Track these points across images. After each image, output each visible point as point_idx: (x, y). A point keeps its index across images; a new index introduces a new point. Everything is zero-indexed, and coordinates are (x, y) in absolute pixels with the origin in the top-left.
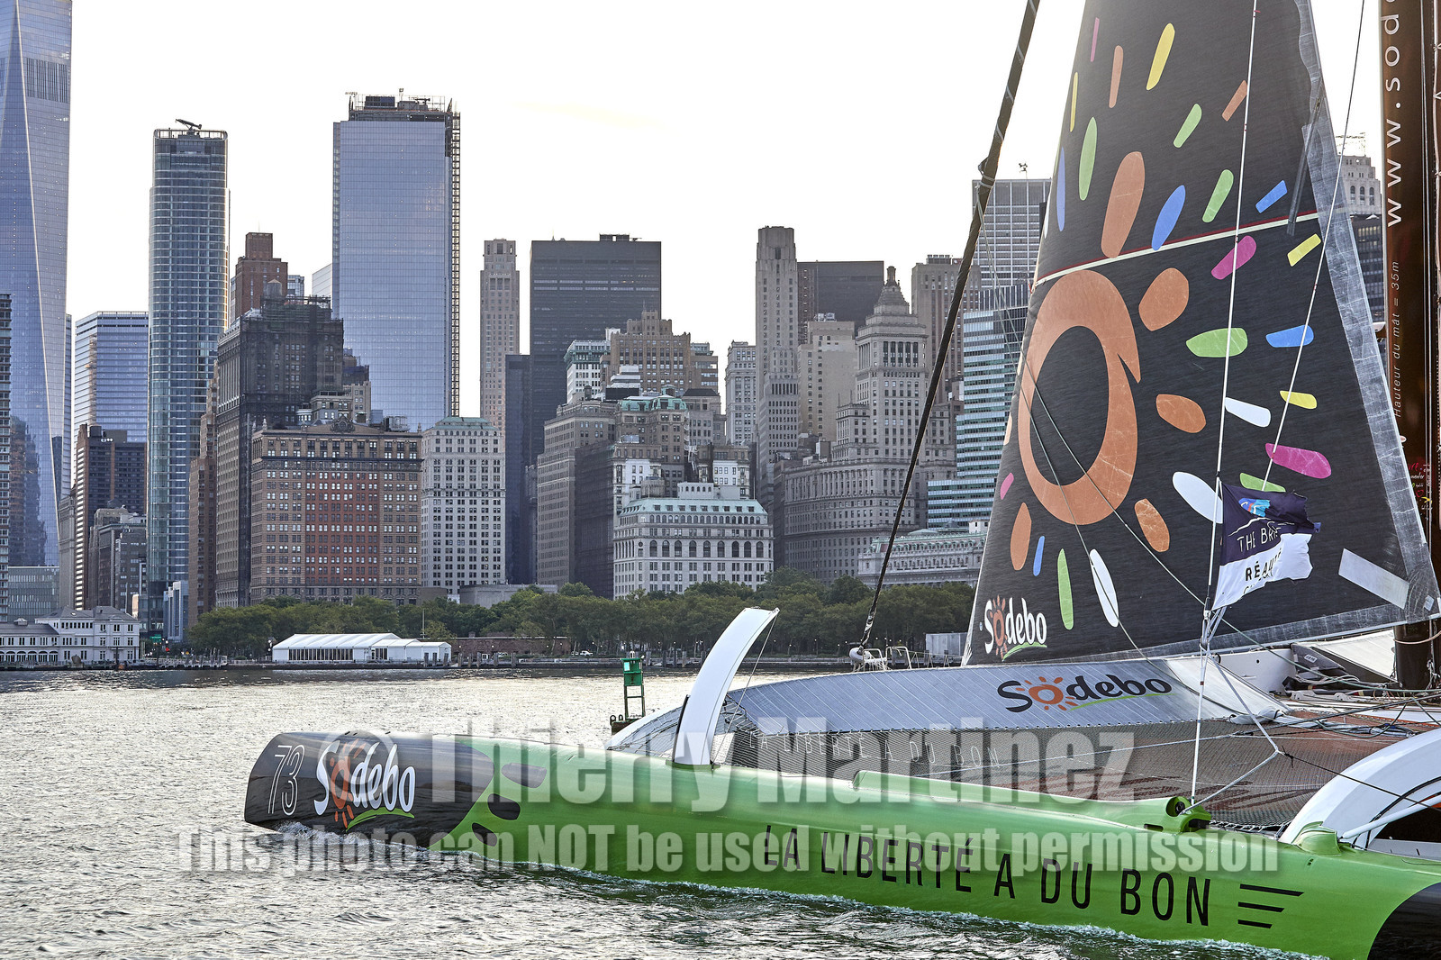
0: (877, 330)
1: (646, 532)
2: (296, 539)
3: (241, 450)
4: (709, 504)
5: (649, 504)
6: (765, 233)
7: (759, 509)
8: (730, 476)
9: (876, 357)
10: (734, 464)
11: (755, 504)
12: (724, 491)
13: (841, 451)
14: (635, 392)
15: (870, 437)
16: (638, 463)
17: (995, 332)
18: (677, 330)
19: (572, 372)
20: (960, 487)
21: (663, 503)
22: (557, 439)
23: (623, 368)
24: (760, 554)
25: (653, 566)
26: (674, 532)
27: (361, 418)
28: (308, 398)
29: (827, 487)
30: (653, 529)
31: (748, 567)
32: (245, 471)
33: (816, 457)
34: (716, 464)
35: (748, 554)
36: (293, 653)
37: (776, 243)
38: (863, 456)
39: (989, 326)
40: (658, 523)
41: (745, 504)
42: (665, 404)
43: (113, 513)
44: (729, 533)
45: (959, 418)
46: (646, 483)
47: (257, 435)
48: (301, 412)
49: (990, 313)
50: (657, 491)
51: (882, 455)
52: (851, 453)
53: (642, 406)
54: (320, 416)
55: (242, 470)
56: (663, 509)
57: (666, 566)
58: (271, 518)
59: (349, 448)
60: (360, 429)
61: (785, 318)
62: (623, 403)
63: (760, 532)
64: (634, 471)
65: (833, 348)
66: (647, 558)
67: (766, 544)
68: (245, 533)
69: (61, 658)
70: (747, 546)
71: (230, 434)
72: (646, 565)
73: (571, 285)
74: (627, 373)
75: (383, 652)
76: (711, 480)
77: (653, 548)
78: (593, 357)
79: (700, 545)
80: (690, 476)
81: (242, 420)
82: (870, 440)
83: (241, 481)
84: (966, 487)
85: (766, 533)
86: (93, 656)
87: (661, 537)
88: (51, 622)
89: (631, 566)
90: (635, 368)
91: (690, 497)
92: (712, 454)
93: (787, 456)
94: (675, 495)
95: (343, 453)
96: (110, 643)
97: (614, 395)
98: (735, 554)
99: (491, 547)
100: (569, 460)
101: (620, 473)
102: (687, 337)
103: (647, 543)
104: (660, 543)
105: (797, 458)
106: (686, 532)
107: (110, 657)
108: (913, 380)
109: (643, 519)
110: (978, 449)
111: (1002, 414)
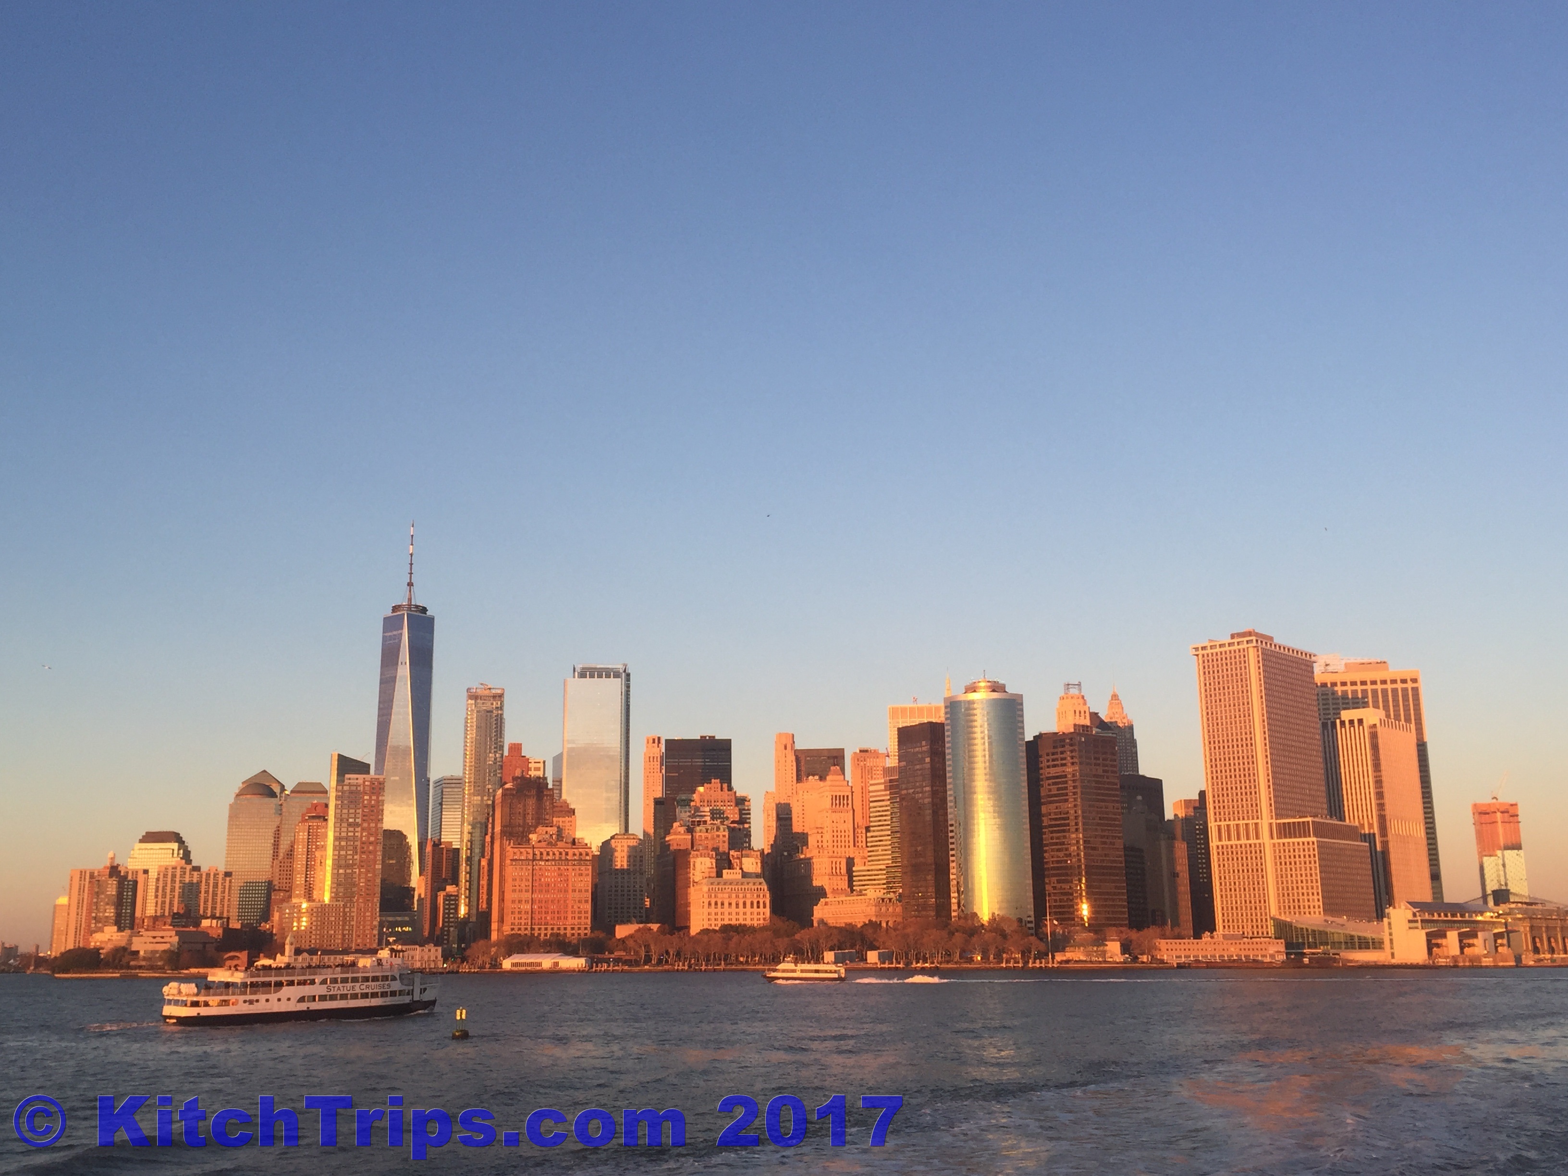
0: (829, 788)
1: (706, 896)
5: (708, 882)
7: (764, 883)
8: (751, 866)
11: (762, 880)
16: (703, 860)
20: (869, 870)
23: (702, 809)
24: (764, 907)
25: (710, 914)
27: (568, 835)
28: (536, 828)
29: (804, 870)
31: (758, 914)
33: (799, 855)
34: (744, 860)
35: (758, 907)
36: (513, 964)
37: (787, 742)
38: (821, 854)
39: (883, 787)
40: (712, 890)
42: (718, 829)
44: (749, 896)
46: (706, 870)
47: (509, 848)
48: (531, 836)
49: (883, 781)
50: (713, 874)
52: (816, 853)
53: (707, 830)
54: (540, 838)
56: (715, 884)
57: (716, 914)
59: (554, 854)
60: (560, 844)
61: (789, 780)
63: (765, 895)
64: (701, 865)
65: (809, 797)
66: (706, 910)
67: (767, 902)
70: (758, 903)
72: (706, 913)
73: (686, 762)
75: (557, 963)
76: (741, 868)
77: (710, 904)
79: (734, 902)
80: (730, 866)
84: (873, 870)
85: (768, 896)
87: (714, 898)
89: (699, 914)
90: (707, 809)
91: (729, 877)
92: (741, 855)
94: (721, 876)
97: (695, 824)
98: (752, 907)
101: (694, 865)
104: (713, 901)
109: (705, 889)
110: (877, 851)
111: (889, 833)
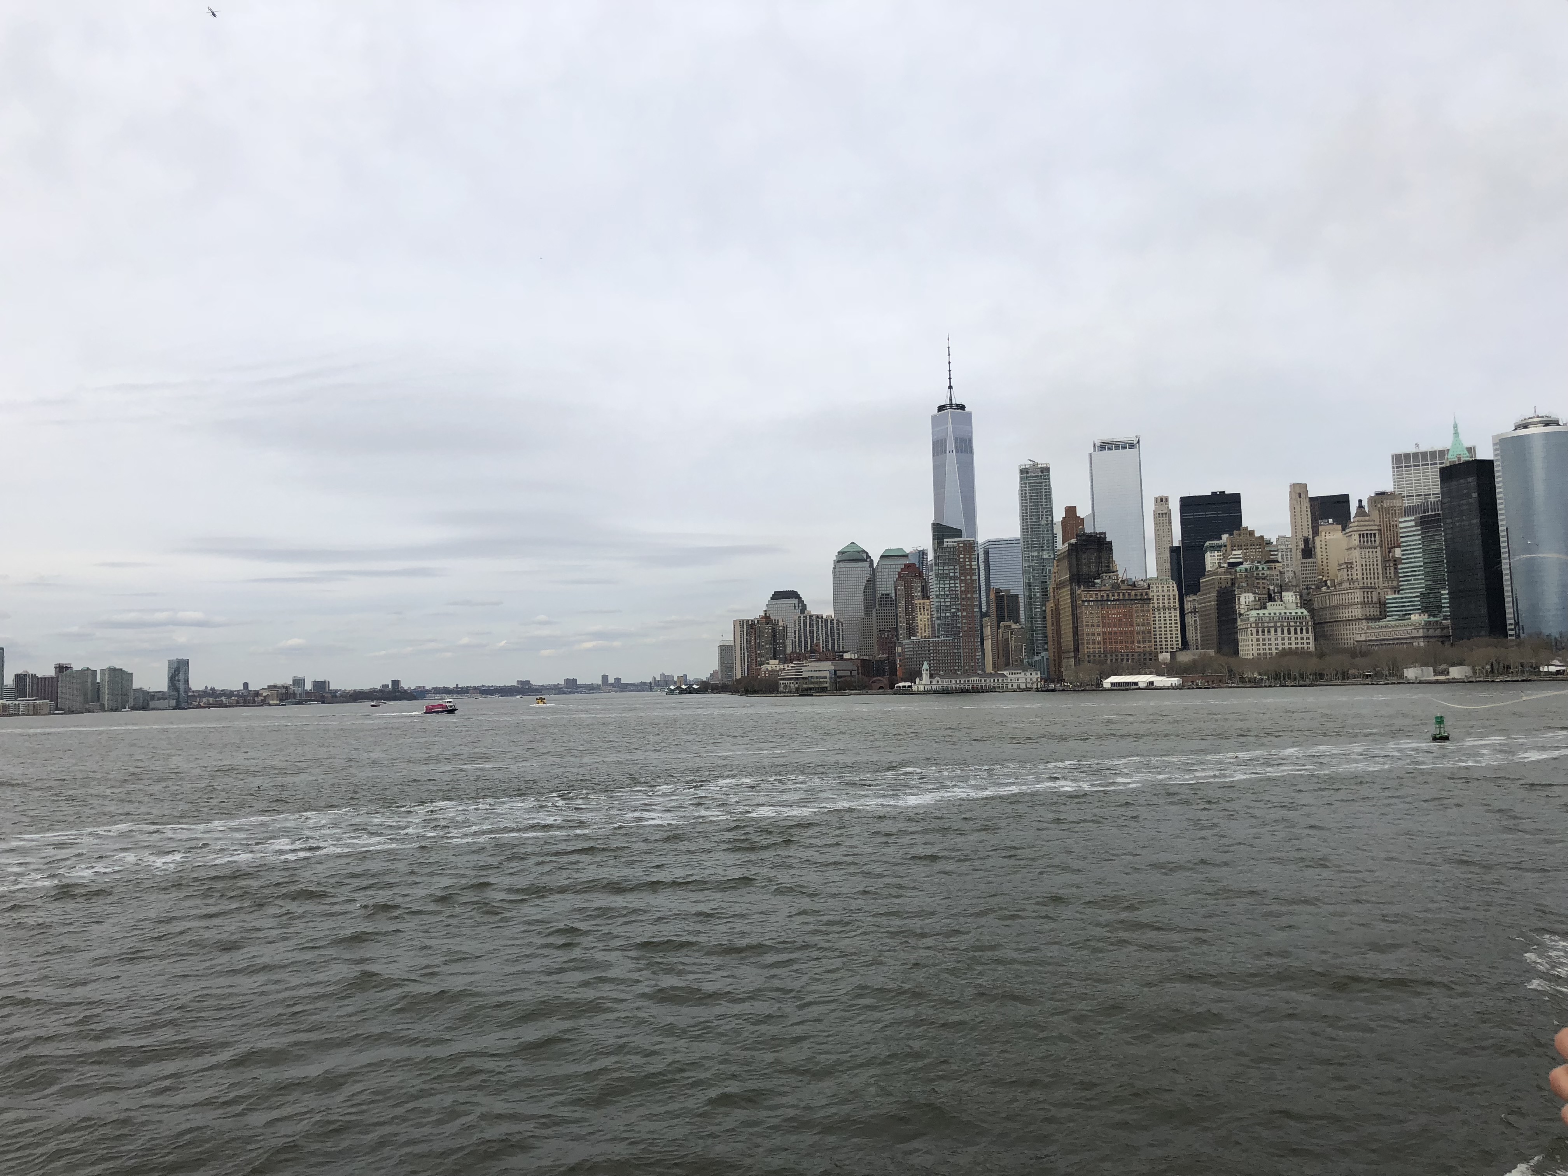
0: (1355, 529)
1: (1253, 625)
2: (1099, 634)
3: (1072, 598)
4: (1283, 612)
5: (1254, 613)
6: (1294, 486)
7: (1306, 613)
8: (1290, 599)
9: (1355, 540)
10: (1292, 593)
11: (1303, 610)
12: (1288, 605)
13: (1340, 584)
14: (1241, 563)
15: (1355, 577)
16: (1247, 595)
17: (1415, 526)
18: (1257, 534)
19: (1208, 555)
20: (1402, 598)
21: (1261, 612)
22: (1207, 585)
23: (1234, 552)
24: (1307, 633)
25: (1258, 640)
26: (1266, 625)
27: (1123, 582)
28: (1099, 575)
29: (1335, 600)
30: (1257, 624)
31: (1302, 638)
32: (1074, 607)
33: (1328, 587)
34: (1283, 593)
35: (1302, 633)
36: (1113, 684)
37: (1299, 491)
38: (1352, 586)
39: (1413, 523)
40: (1259, 620)
41: (1299, 611)
42: (1257, 568)
43: (1008, 624)
44: (1292, 624)
45: (1399, 566)
46: (1251, 604)
47: (1079, 592)
48: (1096, 581)
49: (1413, 518)
50: (1257, 607)
51: (1361, 585)
52: (1346, 585)
53: (1246, 569)
54: (1104, 583)
55: (1072, 606)
56: (1261, 615)
57: (1264, 640)
58: (1087, 626)
59: (1119, 595)
60: (1123, 587)
61: (1304, 524)
62: (1238, 569)
63: (1307, 623)
64: (1245, 599)
65: (1332, 537)
66: (1255, 637)
67: (1310, 628)
68: (1076, 632)
69: (1010, 687)
70: (1301, 629)
71: (1065, 593)
72: (1255, 640)
73: (1200, 515)
74: (1236, 555)
75: (1151, 683)
76: (1281, 601)
77: (1257, 632)
78: (1218, 548)
79: (1279, 630)
80: (1271, 599)
81: (1071, 584)
82: (1355, 578)
83: (1073, 611)
84: (1406, 598)
85: (1310, 623)
86: (1023, 686)
87: (1261, 627)
88: (1005, 673)
89: (1247, 640)
90: (1239, 552)
91: (1273, 609)
92: (1282, 588)
93: (1313, 587)
94: (1265, 608)
95: (1116, 598)
96: (1028, 680)
97: (1232, 565)
98: (1296, 633)
99: (1174, 632)
100: (1215, 593)
101: (1239, 600)
102: (1262, 537)
103: (1254, 630)
104: (1260, 630)
105: (1318, 588)
106: (1272, 624)
107: (1029, 685)
108: (1374, 550)
109: (1252, 620)
110: (1410, 580)
111: (1422, 564)
